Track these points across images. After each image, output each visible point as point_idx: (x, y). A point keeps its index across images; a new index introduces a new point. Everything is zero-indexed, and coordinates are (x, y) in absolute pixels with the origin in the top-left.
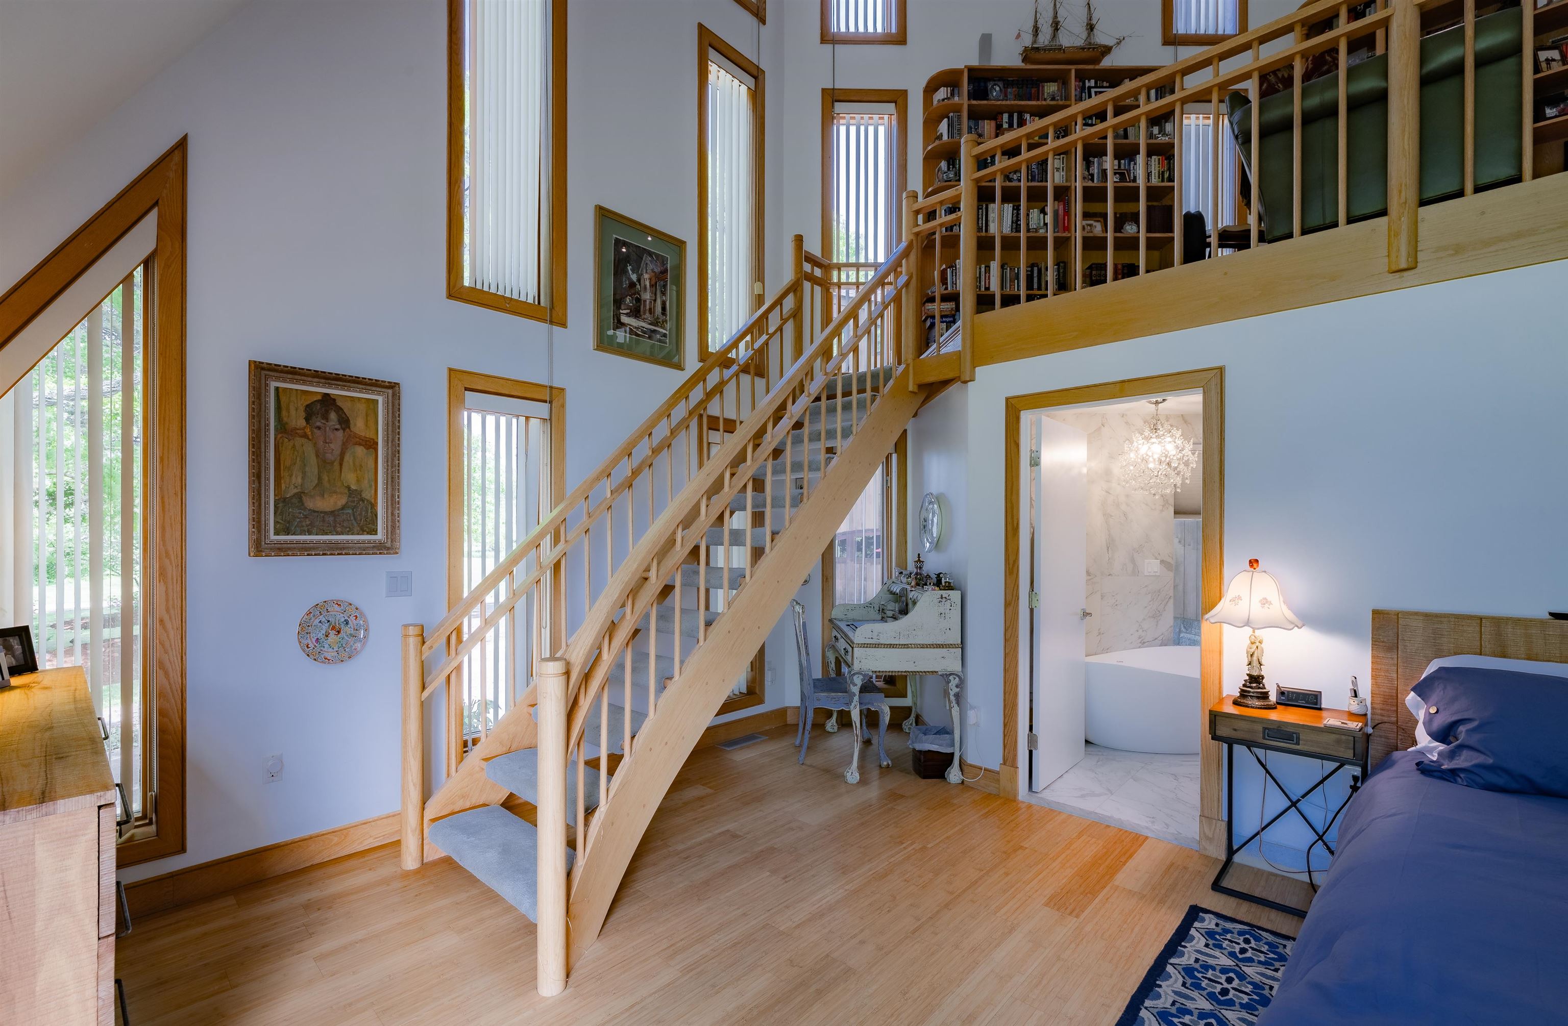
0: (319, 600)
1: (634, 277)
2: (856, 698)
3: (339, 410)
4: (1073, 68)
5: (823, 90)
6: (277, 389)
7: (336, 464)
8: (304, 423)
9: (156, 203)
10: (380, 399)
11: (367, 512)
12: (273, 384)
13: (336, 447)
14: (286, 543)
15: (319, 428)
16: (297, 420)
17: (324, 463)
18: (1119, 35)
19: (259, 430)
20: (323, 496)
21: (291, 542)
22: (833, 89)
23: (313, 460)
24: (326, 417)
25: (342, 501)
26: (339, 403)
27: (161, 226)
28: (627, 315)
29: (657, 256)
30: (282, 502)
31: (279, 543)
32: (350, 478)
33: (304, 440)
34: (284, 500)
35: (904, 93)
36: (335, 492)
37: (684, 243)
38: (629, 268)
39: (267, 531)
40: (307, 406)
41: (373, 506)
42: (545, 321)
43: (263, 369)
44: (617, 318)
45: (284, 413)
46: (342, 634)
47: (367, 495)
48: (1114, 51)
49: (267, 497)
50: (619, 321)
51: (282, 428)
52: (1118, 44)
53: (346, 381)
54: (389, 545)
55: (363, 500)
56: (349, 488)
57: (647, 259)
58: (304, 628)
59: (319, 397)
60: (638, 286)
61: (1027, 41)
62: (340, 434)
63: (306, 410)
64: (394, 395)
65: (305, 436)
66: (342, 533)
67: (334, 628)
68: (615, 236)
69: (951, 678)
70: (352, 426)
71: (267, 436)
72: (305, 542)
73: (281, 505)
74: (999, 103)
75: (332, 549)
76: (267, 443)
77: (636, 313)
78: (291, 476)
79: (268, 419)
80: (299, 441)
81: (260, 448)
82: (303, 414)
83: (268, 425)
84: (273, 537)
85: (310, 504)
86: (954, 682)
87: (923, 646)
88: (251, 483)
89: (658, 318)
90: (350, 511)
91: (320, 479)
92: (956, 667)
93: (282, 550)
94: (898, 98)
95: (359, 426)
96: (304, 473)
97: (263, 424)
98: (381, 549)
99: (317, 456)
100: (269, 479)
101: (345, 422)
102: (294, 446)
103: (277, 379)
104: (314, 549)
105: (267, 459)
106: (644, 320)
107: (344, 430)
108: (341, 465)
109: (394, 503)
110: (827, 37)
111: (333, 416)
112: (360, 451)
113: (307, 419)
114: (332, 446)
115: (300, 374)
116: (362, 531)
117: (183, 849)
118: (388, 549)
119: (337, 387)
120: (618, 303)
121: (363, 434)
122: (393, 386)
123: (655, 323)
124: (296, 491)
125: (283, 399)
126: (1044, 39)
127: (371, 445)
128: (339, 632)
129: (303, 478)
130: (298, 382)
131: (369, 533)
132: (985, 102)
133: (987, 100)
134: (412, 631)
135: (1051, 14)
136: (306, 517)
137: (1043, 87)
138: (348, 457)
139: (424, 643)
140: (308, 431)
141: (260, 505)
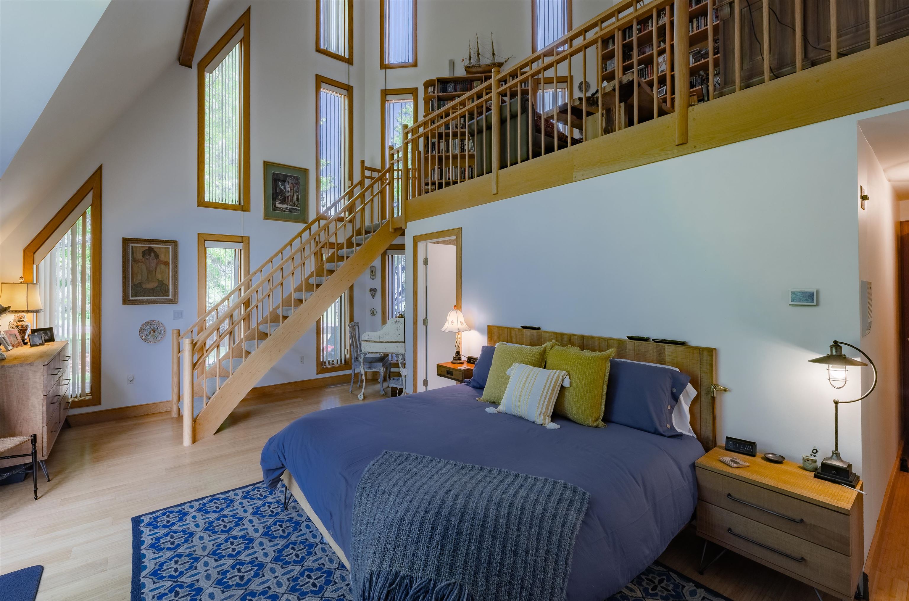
0: (147, 320)
1: (282, 187)
2: (362, 364)
3: (155, 252)
4: (483, 75)
5: (381, 90)
6: (132, 246)
7: (154, 271)
8: (141, 258)
9: (92, 189)
10: (170, 247)
11: (165, 288)
12: (131, 245)
13: (153, 265)
14: (135, 300)
15: (147, 259)
16: (139, 257)
17: (149, 271)
18: (506, 57)
19: (125, 261)
20: (149, 283)
21: (137, 300)
22: (386, 90)
23: (145, 271)
24: (150, 255)
25: (156, 284)
26: (155, 250)
27: (94, 196)
28: (280, 203)
29: (294, 177)
30: (134, 286)
31: (133, 300)
32: (159, 276)
33: (142, 264)
34: (135, 285)
35: (416, 89)
36: (153, 281)
37: (307, 170)
38: (280, 184)
39: (128, 296)
40: (143, 252)
41: (168, 286)
42: (240, 210)
43: (126, 240)
44: (274, 205)
45: (135, 255)
46: (156, 333)
47: (165, 282)
48: (504, 64)
49: (129, 284)
50: (275, 206)
51: (134, 260)
52: (506, 61)
53: (156, 242)
54: (173, 300)
55: (164, 284)
56: (158, 280)
57: (289, 179)
58: (141, 330)
59: (147, 248)
60: (285, 191)
61: (466, 63)
62: (155, 261)
63: (142, 253)
64: (175, 245)
65: (142, 262)
66: (156, 296)
67: (152, 331)
68: (273, 172)
69: (399, 356)
70: (160, 257)
71: (128, 263)
72: (142, 300)
73: (134, 287)
74: (451, 93)
75: (152, 302)
76: (128, 266)
77: (283, 202)
78: (137, 276)
79: (129, 257)
80: (140, 264)
81: (126, 267)
82: (142, 255)
83: (129, 259)
84: (131, 298)
85: (144, 286)
86: (400, 357)
87: (388, 342)
88: (123, 279)
89: (295, 203)
90: (159, 288)
91: (148, 277)
92: (402, 351)
93: (133, 303)
94: (413, 92)
95: (162, 257)
96: (142, 275)
97: (127, 259)
98: (170, 302)
99: (147, 269)
100: (129, 278)
101: (157, 256)
102: (138, 266)
103: (132, 243)
104: (145, 302)
105: (128, 271)
106: (288, 205)
107: (157, 259)
108: (155, 272)
109: (175, 285)
110: (384, 66)
111: (152, 254)
112: (163, 266)
113: (143, 256)
114: (152, 265)
115: (140, 241)
116: (164, 295)
117: (99, 403)
118: (173, 302)
119: (153, 244)
120: (274, 199)
121: (164, 260)
122: (174, 243)
123: (294, 205)
124: (139, 282)
125: (134, 249)
126: (473, 62)
127: (167, 264)
128: (155, 332)
129: (142, 277)
130: (139, 243)
131: (166, 296)
132: (445, 94)
133: (446, 92)
134: (175, 331)
135: (476, 50)
136: (143, 291)
137: (473, 83)
138: (158, 269)
139: (180, 336)
140: (143, 260)
141: (126, 287)
